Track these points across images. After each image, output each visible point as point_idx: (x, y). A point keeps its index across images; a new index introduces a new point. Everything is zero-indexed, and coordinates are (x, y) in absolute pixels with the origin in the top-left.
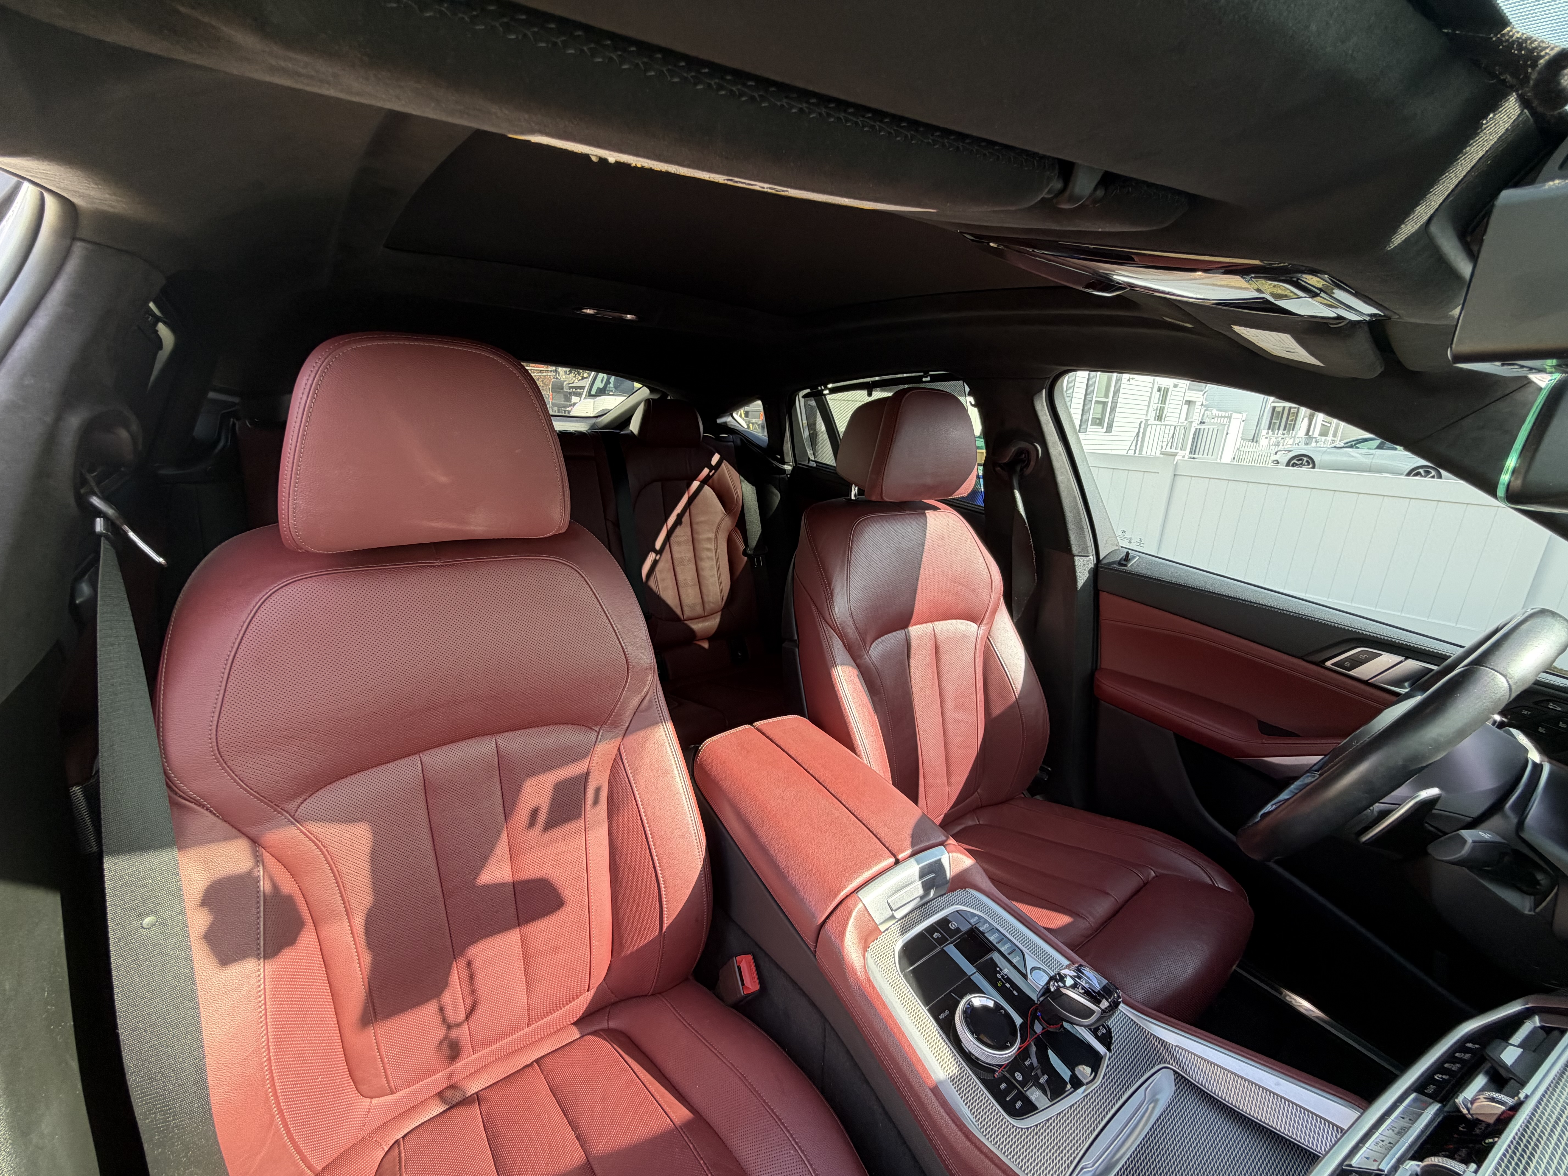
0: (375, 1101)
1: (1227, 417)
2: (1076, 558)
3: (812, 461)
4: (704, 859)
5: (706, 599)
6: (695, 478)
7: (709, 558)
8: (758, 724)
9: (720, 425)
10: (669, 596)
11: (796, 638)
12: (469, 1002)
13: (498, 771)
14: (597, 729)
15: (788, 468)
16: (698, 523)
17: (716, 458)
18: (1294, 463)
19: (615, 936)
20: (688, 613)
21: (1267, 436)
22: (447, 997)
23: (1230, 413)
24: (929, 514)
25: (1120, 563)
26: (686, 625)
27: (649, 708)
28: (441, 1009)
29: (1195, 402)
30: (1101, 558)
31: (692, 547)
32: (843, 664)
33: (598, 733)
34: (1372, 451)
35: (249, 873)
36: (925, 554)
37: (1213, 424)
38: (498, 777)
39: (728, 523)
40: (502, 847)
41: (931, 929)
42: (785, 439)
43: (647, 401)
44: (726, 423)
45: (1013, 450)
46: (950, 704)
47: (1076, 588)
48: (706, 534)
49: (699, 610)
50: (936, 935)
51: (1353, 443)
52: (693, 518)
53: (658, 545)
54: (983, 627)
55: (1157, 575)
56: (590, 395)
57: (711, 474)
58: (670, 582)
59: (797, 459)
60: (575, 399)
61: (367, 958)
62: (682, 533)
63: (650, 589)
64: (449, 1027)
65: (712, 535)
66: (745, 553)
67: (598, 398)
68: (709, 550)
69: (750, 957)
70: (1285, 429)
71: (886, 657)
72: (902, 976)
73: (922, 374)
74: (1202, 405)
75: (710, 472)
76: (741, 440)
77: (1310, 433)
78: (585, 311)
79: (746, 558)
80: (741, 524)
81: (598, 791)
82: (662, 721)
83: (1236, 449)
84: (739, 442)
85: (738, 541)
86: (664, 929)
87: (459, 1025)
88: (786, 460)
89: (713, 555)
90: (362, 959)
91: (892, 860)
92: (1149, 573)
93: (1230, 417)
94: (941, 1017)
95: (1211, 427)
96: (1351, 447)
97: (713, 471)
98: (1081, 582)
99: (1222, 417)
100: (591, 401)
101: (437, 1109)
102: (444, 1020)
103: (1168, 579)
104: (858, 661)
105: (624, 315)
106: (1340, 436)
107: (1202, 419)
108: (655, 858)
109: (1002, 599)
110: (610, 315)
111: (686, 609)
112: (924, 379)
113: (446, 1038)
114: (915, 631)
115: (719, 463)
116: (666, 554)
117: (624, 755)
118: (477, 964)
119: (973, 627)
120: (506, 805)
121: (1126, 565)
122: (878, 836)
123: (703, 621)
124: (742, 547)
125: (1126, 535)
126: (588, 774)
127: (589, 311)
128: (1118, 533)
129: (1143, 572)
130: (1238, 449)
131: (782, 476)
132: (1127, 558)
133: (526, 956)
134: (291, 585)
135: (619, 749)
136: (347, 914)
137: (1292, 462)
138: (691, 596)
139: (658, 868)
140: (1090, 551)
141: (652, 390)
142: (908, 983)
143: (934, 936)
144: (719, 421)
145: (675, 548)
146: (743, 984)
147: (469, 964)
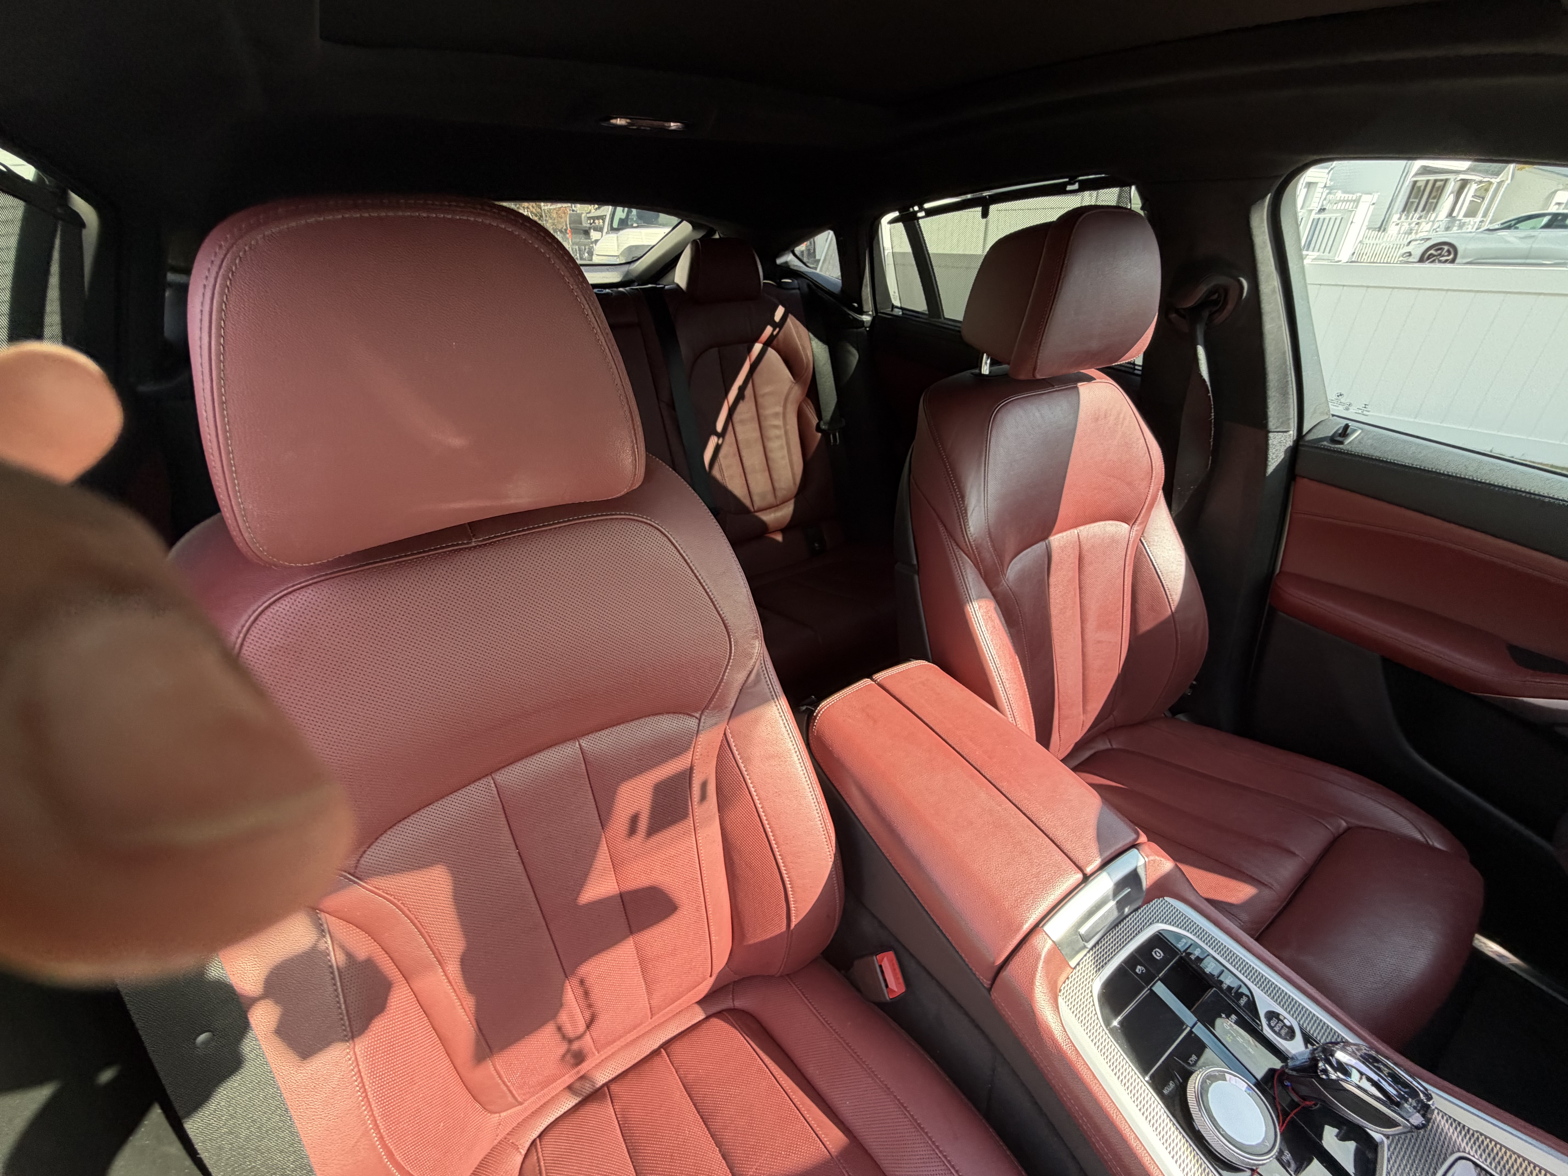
0: (503, 1114)
1: (1354, 201)
2: (1271, 435)
3: (897, 307)
4: (835, 855)
5: (777, 485)
6: (756, 340)
7: (778, 437)
8: (880, 676)
9: (780, 266)
10: (736, 487)
11: (915, 562)
12: (588, 1015)
13: (587, 780)
14: (698, 715)
15: (866, 318)
16: (763, 396)
17: (780, 312)
18: (1431, 255)
19: (735, 926)
20: (758, 503)
21: (1398, 222)
22: (563, 1017)
23: (1359, 194)
24: (1083, 387)
25: (1332, 440)
26: (757, 517)
27: (757, 681)
28: (559, 1029)
29: (1317, 183)
30: (1304, 433)
31: (757, 426)
32: (980, 597)
33: (700, 720)
34: (1533, 233)
35: (314, 948)
36: (1076, 442)
37: (1336, 211)
38: (589, 785)
39: (797, 392)
40: (603, 858)
41: (1132, 961)
42: (865, 281)
43: (694, 242)
44: (786, 263)
45: (1202, 290)
46: (1091, 625)
47: (1265, 475)
48: (772, 408)
49: (770, 499)
50: (1139, 969)
51: (1513, 222)
52: (757, 390)
53: (719, 427)
54: (1136, 528)
55: (1390, 457)
56: (612, 229)
57: (775, 333)
58: (737, 470)
59: (878, 306)
60: (594, 235)
61: (470, 1002)
62: (745, 410)
63: (715, 480)
64: (570, 1041)
65: (779, 409)
66: (818, 429)
67: (621, 232)
68: (776, 427)
69: (891, 954)
70: (1423, 210)
71: (1022, 578)
72: (1107, 1032)
73: (1067, 180)
74: (1325, 186)
75: (774, 330)
76: (809, 285)
77: (1454, 214)
78: (613, 121)
79: (820, 435)
80: (812, 393)
81: (704, 786)
82: (774, 697)
83: (1358, 241)
84: (805, 288)
85: (808, 412)
86: (793, 926)
87: (580, 1037)
88: (865, 309)
89: (782, 432)
90: (465, 1003)
91: (1079, 876)
92: (1377, 454)
93: (1357, 201)
94: (1165, 1092)
95: (1334, 216)
96: (1509, 227)
97: (777, 330)
98: (1272, 465)
99: (1347, 201)
100: (613, 236)
101: (570, 1102)
102: (564, 1037)
103: (1407, 462)
104: (994, 589)
105: (666, 124)
106: (1491, 215)
107: (1322, 205)
108: (779, 857)
109: (1161, 493)
110: (646, 124)
111: (755, 498)
112: (1069, 188)
113: (568, 1051)
114: (1057, 540)
115: (784, 318)
116: (729, 435)
117: (731, 740)
118: (590, 981)
119: (1125, 527)
120: (601, 813)
121: (1341, 443)
122: (1056, 841)
123: (775, 511)
124: (814, 421)
125: (1342, 400)
126: (691, 769)
127: (620, 122)
128: (1332, 396)
129: (1368, 452)
130: (1361, 242)
131: (860, 330)
132: (1345, 432)
133: (643, 963)
134: (282, 601)
135: (725, 734)
136: (440, 964)
137: (1430, 252)
138: (760, 484)
139: (783, 869)
140: (1292, 425)
141: (695, 226)
142: (1118, 1043)
143: (1137, 971)
144: (780, 261)
145: (738, 428)
146: (887, 986)
147: (582, 982)
